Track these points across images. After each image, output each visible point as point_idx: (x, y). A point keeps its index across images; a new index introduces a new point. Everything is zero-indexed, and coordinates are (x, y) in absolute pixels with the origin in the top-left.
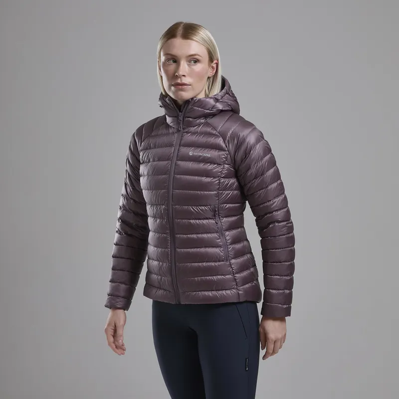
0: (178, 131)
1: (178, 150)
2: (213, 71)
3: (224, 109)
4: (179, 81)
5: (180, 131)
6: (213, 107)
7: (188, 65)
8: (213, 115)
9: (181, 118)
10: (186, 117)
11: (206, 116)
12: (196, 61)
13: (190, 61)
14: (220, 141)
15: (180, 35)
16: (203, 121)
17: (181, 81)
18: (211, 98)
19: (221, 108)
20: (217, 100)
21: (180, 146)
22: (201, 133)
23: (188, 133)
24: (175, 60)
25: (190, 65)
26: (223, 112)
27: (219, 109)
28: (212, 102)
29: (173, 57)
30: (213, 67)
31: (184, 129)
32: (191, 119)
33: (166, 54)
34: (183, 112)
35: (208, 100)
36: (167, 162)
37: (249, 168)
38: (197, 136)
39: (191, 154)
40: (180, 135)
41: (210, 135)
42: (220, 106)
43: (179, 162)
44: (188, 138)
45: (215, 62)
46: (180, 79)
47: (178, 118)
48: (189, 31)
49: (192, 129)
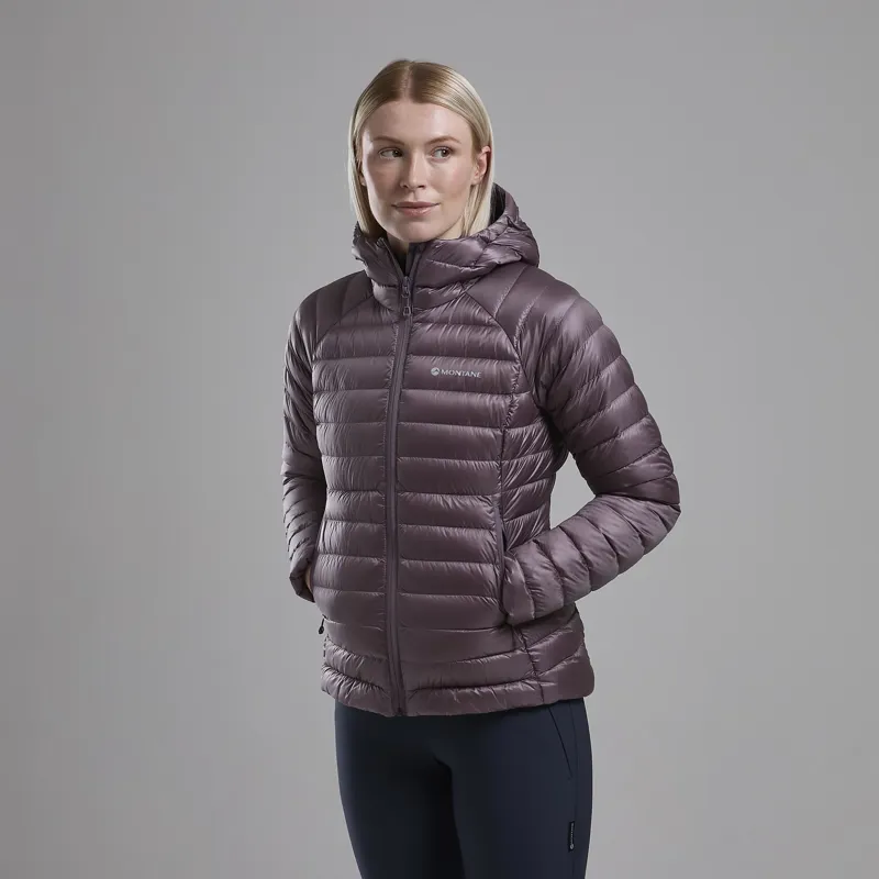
0: (402, 318)
1: (405, 364)
2: (480, 171)
3: (502, 261)
4: (410, 199)
5: (405, 318)
6: (479, 258)
7: (430, 161)
8: (480, 277)
9: (407, 289)
10: (418, 286)
11: (463, 280)
12: (448, 152)
13: (433, 153)
14: (501, 338)
15: (407, 92)
16: (457, 292)
17: (416, 198)
18: (473, 238)
19: (496, 261)
20: (486, 242)
21: (408, 353)
22: (456, 322)
23: (425, 321)
24: (401, 151)
25: (433, 160)
26: (502, 269)
27: (493, 263)
28: (476, 246)
29: (393, 144)
30: (480, 163)
31: (414, 314)
32: (430, 291)
33: (377, 139)
34: (411, 276)
35: (466, 242)
36: (379, 392)
37: (570, 396)
38: (447, 329)
39: (436, 374)
40: (407, 329)
41: (477, 324)
42: (495, 256)
43: (410, 392)
44: (428, 333)
45: (485, 149)
46: (412, 194)
47: (400, 289)
48: (425, 81)
49: (434, 313)
